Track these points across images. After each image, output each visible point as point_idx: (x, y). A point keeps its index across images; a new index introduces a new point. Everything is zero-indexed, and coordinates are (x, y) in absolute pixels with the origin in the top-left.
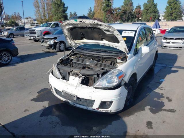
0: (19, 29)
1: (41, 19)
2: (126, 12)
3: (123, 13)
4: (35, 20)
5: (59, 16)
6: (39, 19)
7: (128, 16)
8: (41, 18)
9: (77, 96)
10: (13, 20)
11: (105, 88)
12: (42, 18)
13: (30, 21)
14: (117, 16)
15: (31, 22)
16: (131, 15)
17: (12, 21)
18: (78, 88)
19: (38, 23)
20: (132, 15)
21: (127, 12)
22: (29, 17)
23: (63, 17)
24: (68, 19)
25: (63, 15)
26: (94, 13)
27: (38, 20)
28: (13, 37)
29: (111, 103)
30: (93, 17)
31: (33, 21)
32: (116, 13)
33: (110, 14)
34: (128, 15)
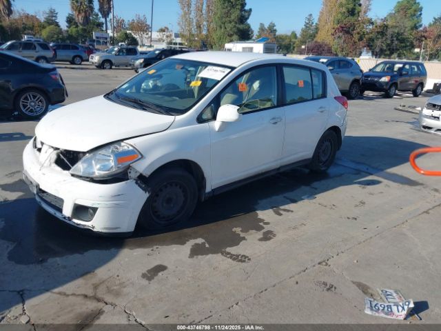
0: (124, 51)
1: (190, 33)
2: (387, 31)
3: (378, 32)
4: (177, 36)
5: (228, 29)
6: (187, 33)
7: (389, 42)
8: (190, 31)
9: (38, 186)
10: (128, 32)
11: (87, 178)
12: (194, 32)
13: (167, 37)
14: (361, 39)
15: (169, 40)
16: (397, 39)
17: (126, 34)
18: (44, 170)
19: (183, 42)
20: (402, 41)
21: (390, 31)
22: (166, 28)
23: (236, 33)
24: (254, 38)
25: (238, 29)
26: (317, 29)
27: (183, 36)
28: (109, 67)
29: (95, 210)
30: (313, 40)
31: (173, 37)
32: (358, 33)
33: (341, 34)
34: (392, 41)
